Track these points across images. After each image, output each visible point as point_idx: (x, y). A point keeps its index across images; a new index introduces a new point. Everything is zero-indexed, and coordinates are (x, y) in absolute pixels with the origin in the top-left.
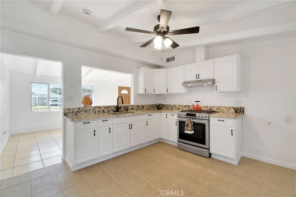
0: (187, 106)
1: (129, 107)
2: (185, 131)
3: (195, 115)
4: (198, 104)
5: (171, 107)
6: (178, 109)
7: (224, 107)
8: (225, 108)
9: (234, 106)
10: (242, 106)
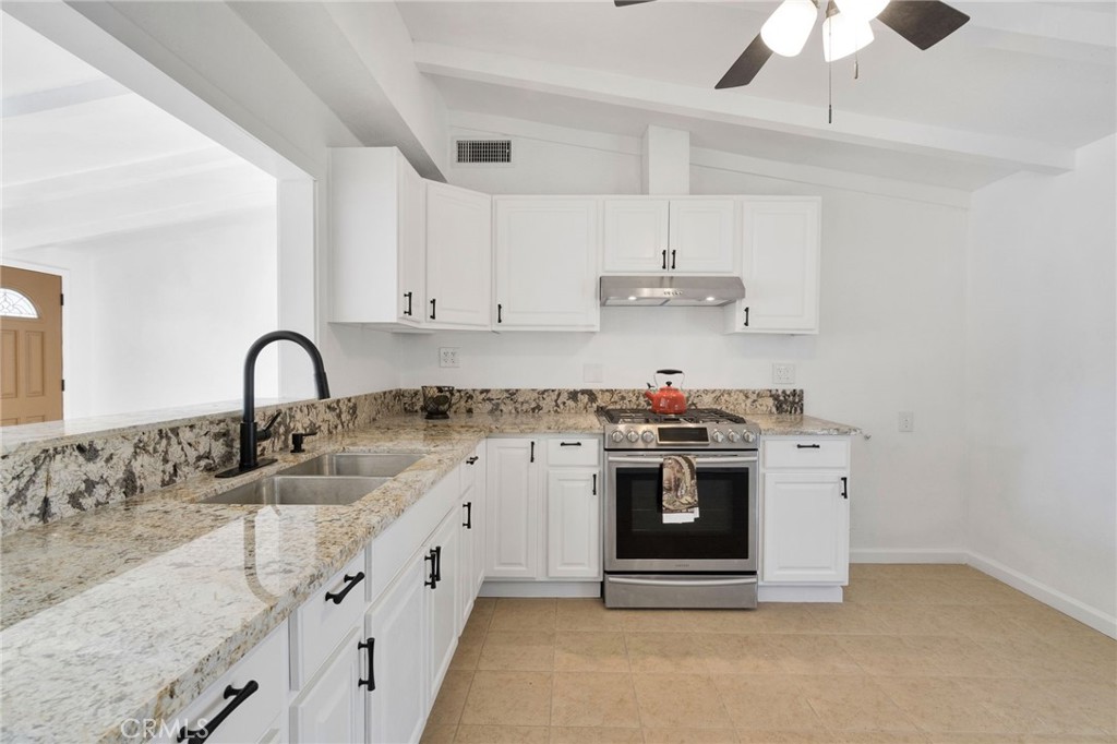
0: (583, 392)
1: (298, 416)
2: (664, 515)
3: (701, 434)
4: (669, 384)
5: (490, 400)
6: (533, 410)
7: (741, 391)
8: (742, 396)
9: (773, 387)
10: (798, 388)
